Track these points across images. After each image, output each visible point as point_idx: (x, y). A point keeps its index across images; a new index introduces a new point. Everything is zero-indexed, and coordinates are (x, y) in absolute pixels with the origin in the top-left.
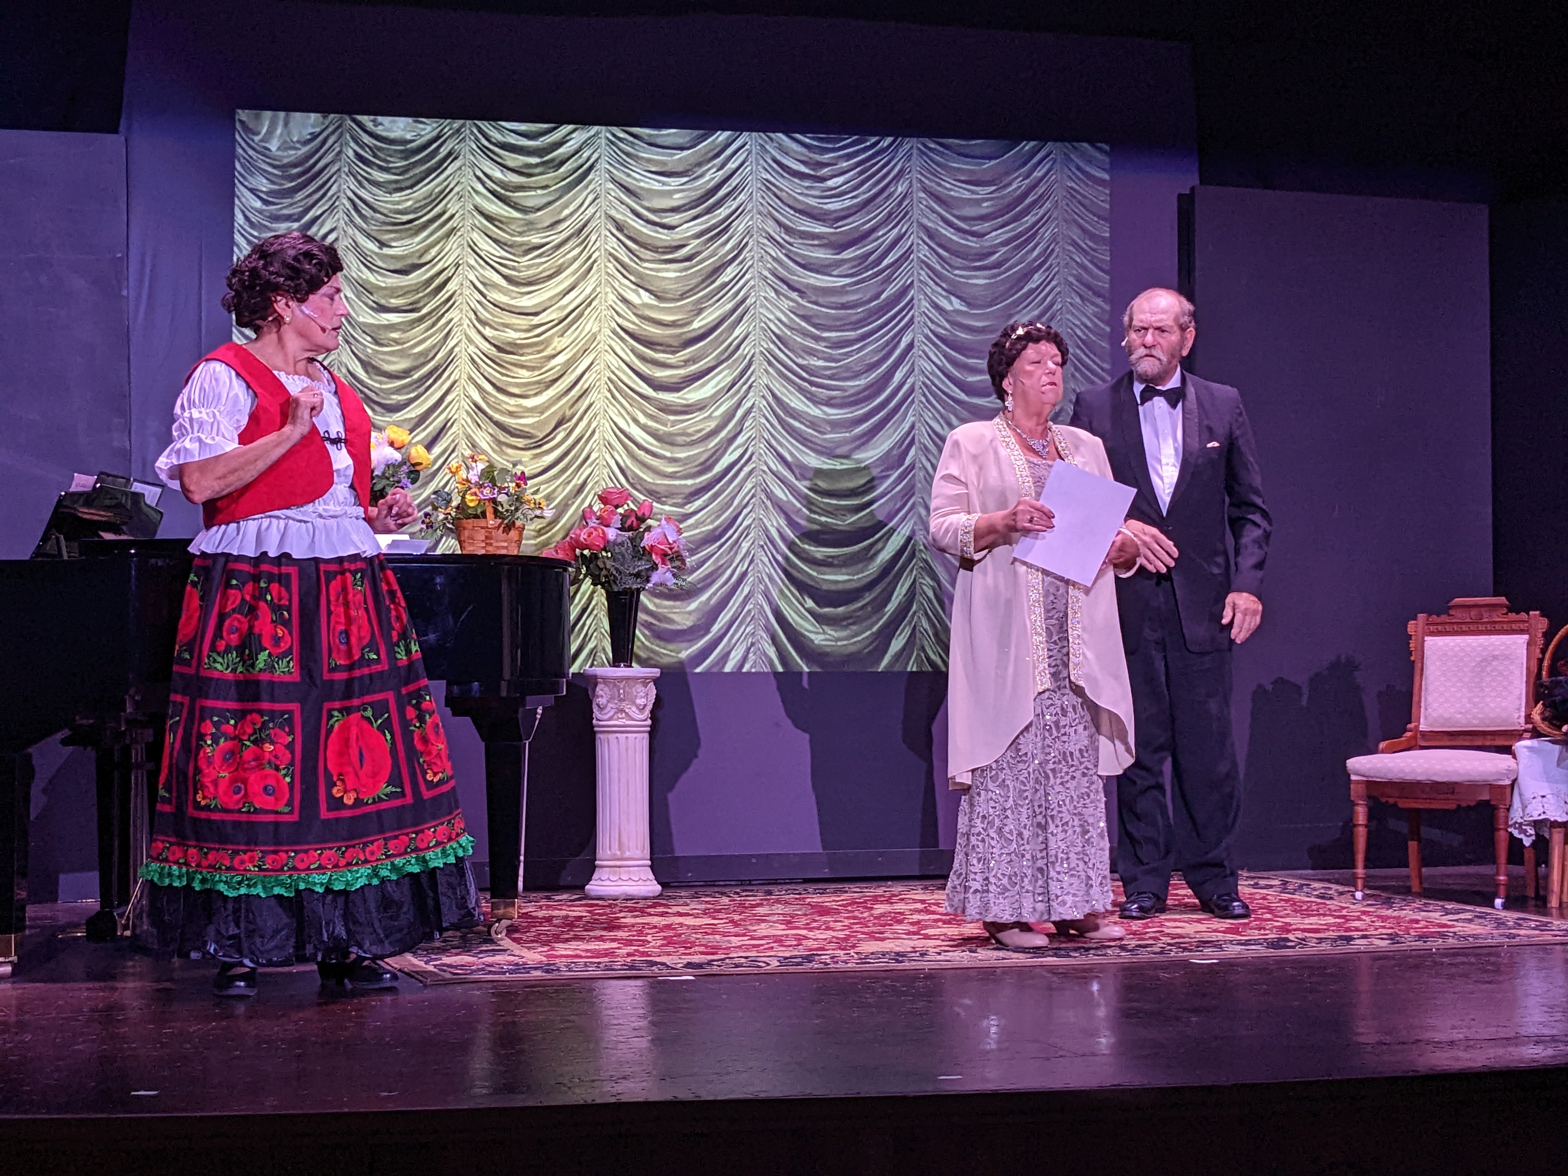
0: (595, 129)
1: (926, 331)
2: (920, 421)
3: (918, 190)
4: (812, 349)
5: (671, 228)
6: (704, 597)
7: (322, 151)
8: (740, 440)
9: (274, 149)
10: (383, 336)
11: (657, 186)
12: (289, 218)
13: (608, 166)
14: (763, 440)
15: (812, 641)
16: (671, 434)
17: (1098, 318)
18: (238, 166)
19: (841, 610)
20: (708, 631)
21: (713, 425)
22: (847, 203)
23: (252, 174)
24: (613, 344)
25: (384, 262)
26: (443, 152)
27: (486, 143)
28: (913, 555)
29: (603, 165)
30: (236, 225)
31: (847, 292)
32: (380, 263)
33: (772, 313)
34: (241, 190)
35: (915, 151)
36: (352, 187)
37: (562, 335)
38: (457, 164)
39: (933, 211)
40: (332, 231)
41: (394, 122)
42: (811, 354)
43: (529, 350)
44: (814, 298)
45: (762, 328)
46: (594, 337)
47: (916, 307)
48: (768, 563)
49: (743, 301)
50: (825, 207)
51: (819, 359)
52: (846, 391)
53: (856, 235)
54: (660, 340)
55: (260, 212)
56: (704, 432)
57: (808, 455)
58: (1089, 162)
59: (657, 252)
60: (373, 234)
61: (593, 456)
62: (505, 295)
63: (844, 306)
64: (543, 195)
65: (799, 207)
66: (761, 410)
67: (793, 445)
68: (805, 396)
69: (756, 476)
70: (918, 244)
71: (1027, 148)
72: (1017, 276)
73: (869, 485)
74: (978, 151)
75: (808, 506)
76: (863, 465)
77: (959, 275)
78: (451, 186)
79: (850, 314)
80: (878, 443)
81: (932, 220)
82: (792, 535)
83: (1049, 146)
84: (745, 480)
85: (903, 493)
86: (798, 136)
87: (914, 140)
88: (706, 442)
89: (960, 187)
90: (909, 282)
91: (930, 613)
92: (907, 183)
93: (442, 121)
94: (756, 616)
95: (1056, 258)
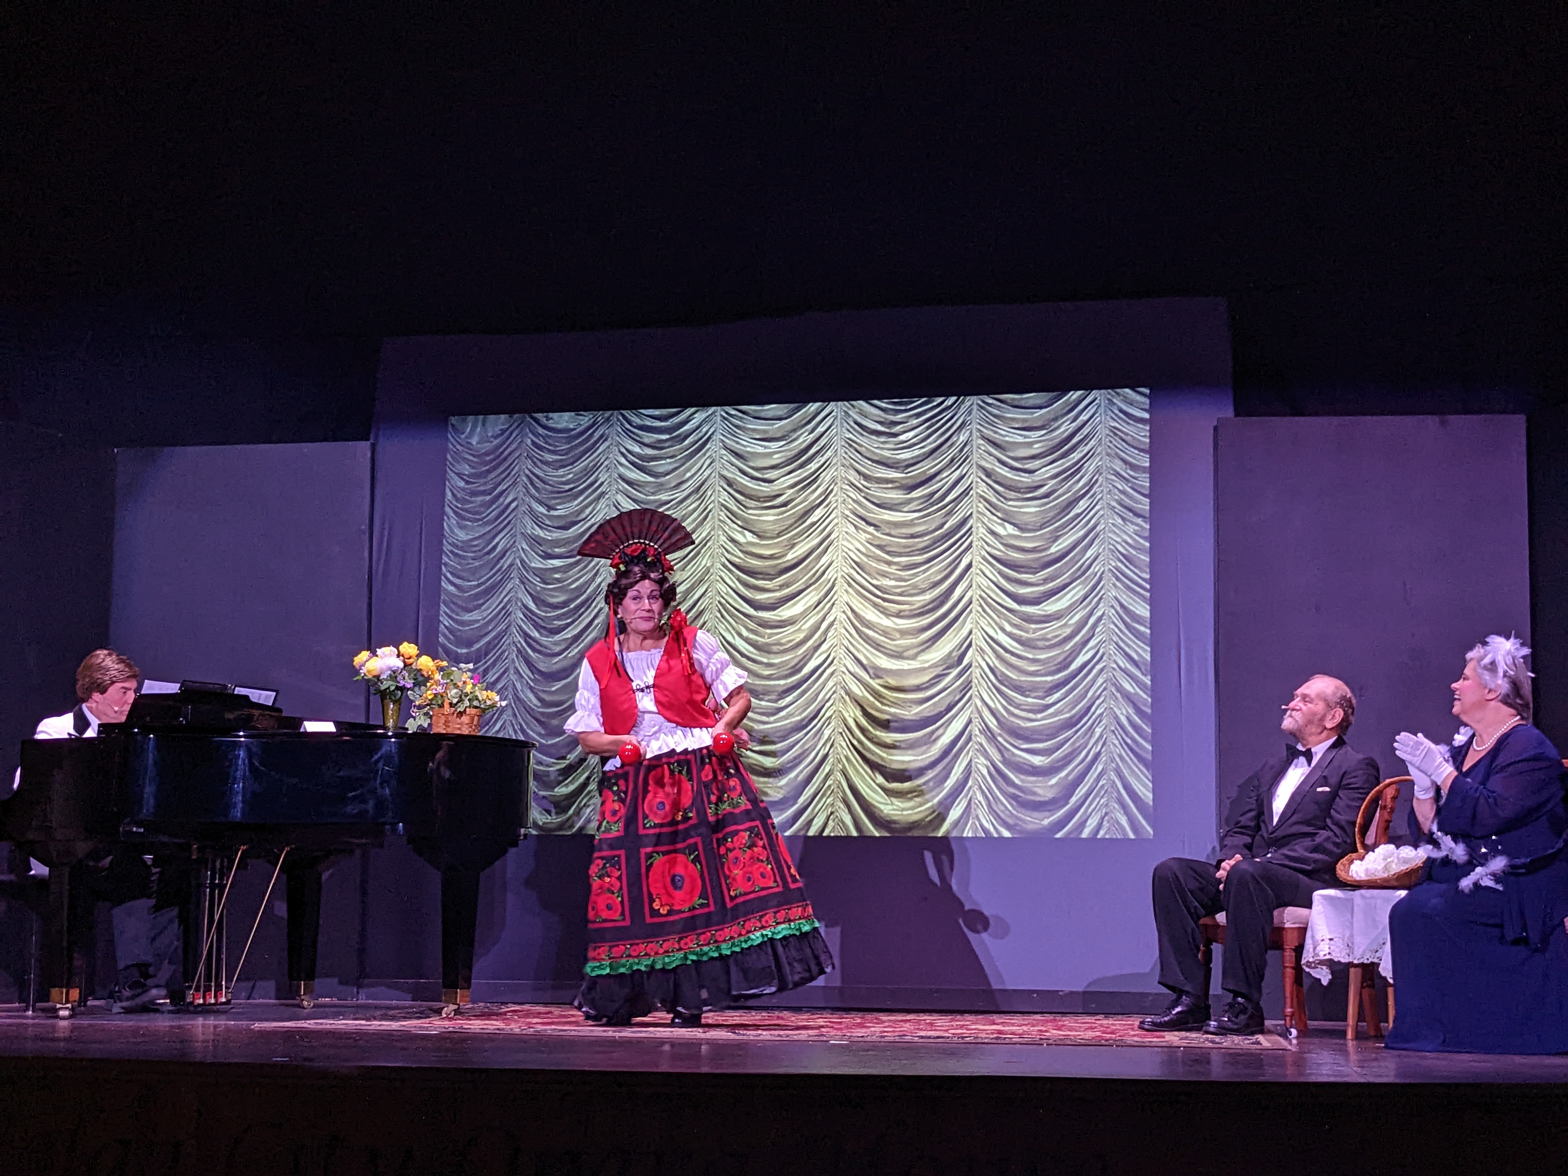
0: (713, 409)
1: (984, 553)
2: (977, 628)
3: (978, 438)
4: (883, 571)
5: (770, 481)
6: (793, 775)
7: (509, 442)
8: (824, 647)
9: (474, 443)
10: (547, 575)
11: (760, 450)
12: (484, 493)
13: (722, 437)
14: (843, 647)
15: (882, 811)
16: (767, 644)
17: (1140, 536)
18: (449, 457)
19: (907, 785)
20: (795, 803)
21: (802, 636)
22: (916, 452)
23: (458, 462)
24: (723, 574)
25: (551, 521)
26: (597, 435)
27: (628, 426)
28: (969, 739)
29: (718, 436)
30: (446, 500)
31: (915, 525)
32: (548, 522)
33: (852, 544)
34: (451, 475)
35: (975, 407)
36: (530, 467)
37: (683, 570)
38: (607, 444)
39: (991, 454)
40: (514, 500)
41: (561, 417)
42: (884, 576)
44: (887, 531)
45: (844, 557)
46: (708, 570)
47: (974, 534)
48: (845, 746)
49: (828, 536)
50: (898, 457)
51: (891, 579)
52: (914, 605)
53: (924, 478)
54: (759, 570)
55: (463, 489)
56: (794, 642)
57: (880, 657)
58: (1131, 403)
59: (759, 501)
60: (543, 500)
63: (912, 536)
64: (670, 463)
65: (876, 458)
66: (842, 623)
67: (867, 650)
68: (879, 610)
69: (837, 676)
70: (977, 482)
71: (1074, 397)
72: (1065, 504)
73: (932, 682)
74: (1031, 403)
75: (881, 699)
76: (927, 665)
77: (1012, 506)
78: (602, 461)
79: (918, 542)
80: (941, 646)
81: (989, 462)
82: (866, 724)
83: (1095, 393)
84: (828, 679)
85: (961, 688)
86: (876, 402)
87: (975, 397)
88: (796, 650)
89: (1014, 433)
90: (969, 514)
91: (983, 787)
92: (968, 433)
93: (597, 413)
94: (835, 791)
95: (1100, 486)
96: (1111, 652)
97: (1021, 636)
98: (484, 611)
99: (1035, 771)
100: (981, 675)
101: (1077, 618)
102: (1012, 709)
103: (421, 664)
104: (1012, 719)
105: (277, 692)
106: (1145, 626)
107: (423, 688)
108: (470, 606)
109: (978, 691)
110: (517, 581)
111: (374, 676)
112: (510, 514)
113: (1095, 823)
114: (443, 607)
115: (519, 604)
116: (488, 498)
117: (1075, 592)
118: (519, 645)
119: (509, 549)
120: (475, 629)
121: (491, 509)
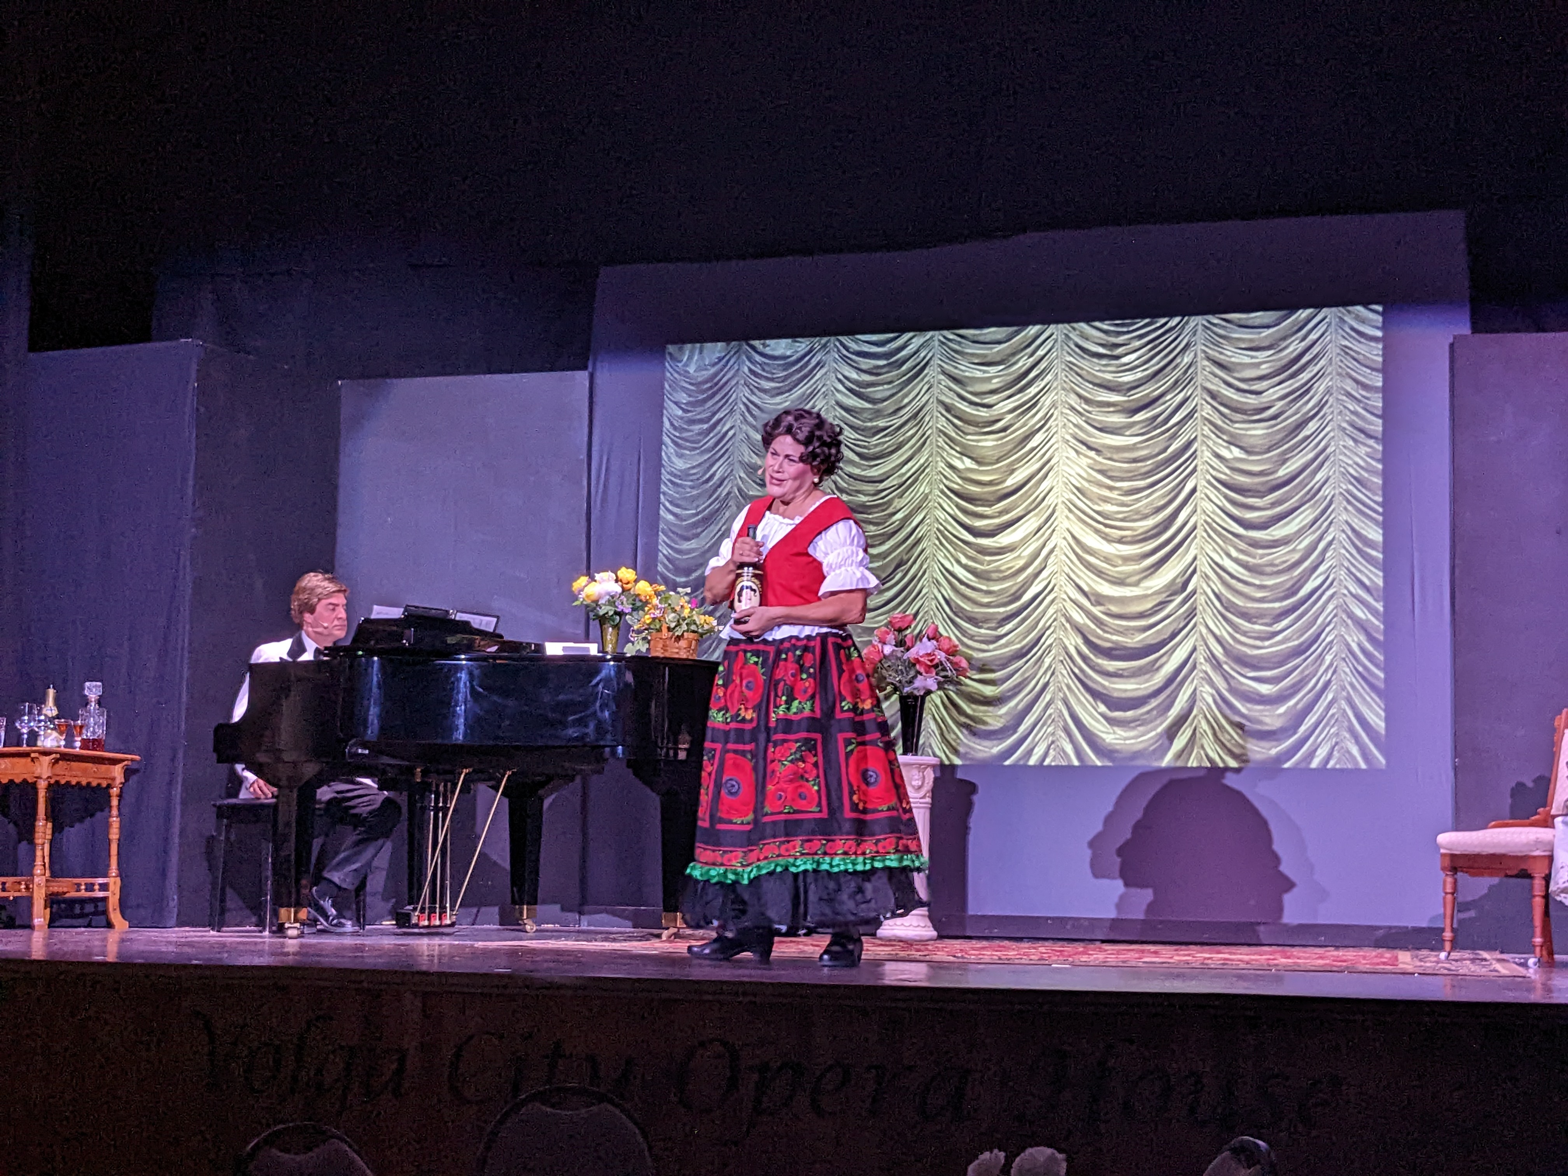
0: (931, 334)
1: (1209, 477)
2: (1201, 553)
3: (1202, 359)
4: (1105, 496)
5: (989, 406)
6: (1013, 703)
7: (726, 370)
8: (1044, 574)
9: (692, 371)
11: (979, 374)
12: (701, 421)
13: (940, 362)
14: (1063, 574)
15: (1104, 740)
16: (987, 571)
17: (1372, 458)
18: (667, 386)
19: (1130, 714)
20: (1015, 732)
21: (1021, 563)
22: (1139, 375)
23: (676, 391)
24: (941, 501)
26: (814, 362)
27: (845, 352)
28: (1194, 667)
29: (936, 361)
30: (664, 429)
31: (1138, 449)
33: (1073, 469)
34: (668, 404)
35: (1200, 328)
36: (746, 394)
37: (901, 497)
38: (824, 370)
39: (1216, 376)
40: (731, 428)
41: (778, 344)
42: (1106, 501)
43: (876, 510)
44: (1109, 455)
45: (1064, 482)
46: (926, 497)
47: (1199, 457)
48: (1066, 675)
49: (1048, 461)
50: (1120, 380)
51: (1112, 504)
52: (1136, 530)
53: (1147, 400)
54: (978, 497)
55: (682, 418)
56: (1013, 569)
57: (1101, 584)
58: (1363, 321)
59: (978, 426)
61: (924, 591)
62: (858, 468)
63: (1135, 461)
64: (888, 389)
65: (1097, 381)
66: (1062, 549)
67: (1089, 577)
68: (1100, 536)
69: (1057, 604)
70: (1202, 405)
71: (1303, 315)
72: (1293, 426)
73: (1154, 609)
74: (1257, 322)
75: (1102, 627)
76: (1150, 592)
77: (1238, 428)
78: (819, 387)
79: (1142, 467)
80: (1164, 572)
81: (1214, 384)
82: (1088, 652)
83: (1325, 311)
84: (1048, 607)
85: (1186, 615)
86: (1097, 324)
87: (1200, 317)
88: (1016, 577)
89: (1240, 354)
90: (1192, 437)
91: (1209, 716)
92: (1192, 354)
93: (812, 339)
94: (1056, 719)
95: (1330, 407)
96: (1342, 578)
97: (1248, 562)
99: (1263, 700)
100: (1206, 603)
101: (1306, 542)
102: (1238, 636)
103: (639, 589)
104: (1238, 647)
105: (498, 617)
106: (1378, 551)
107: (641, 612)
108: (689, 534)
109: (1203, 618)
111: (593, 601)
112: (728, 441)
113: (1325, 753)
114: (662, 536)
116: (705, 426)
117: (1305, 516)
119: (727, 477)
120: (693, 558)
121: (709, 438)
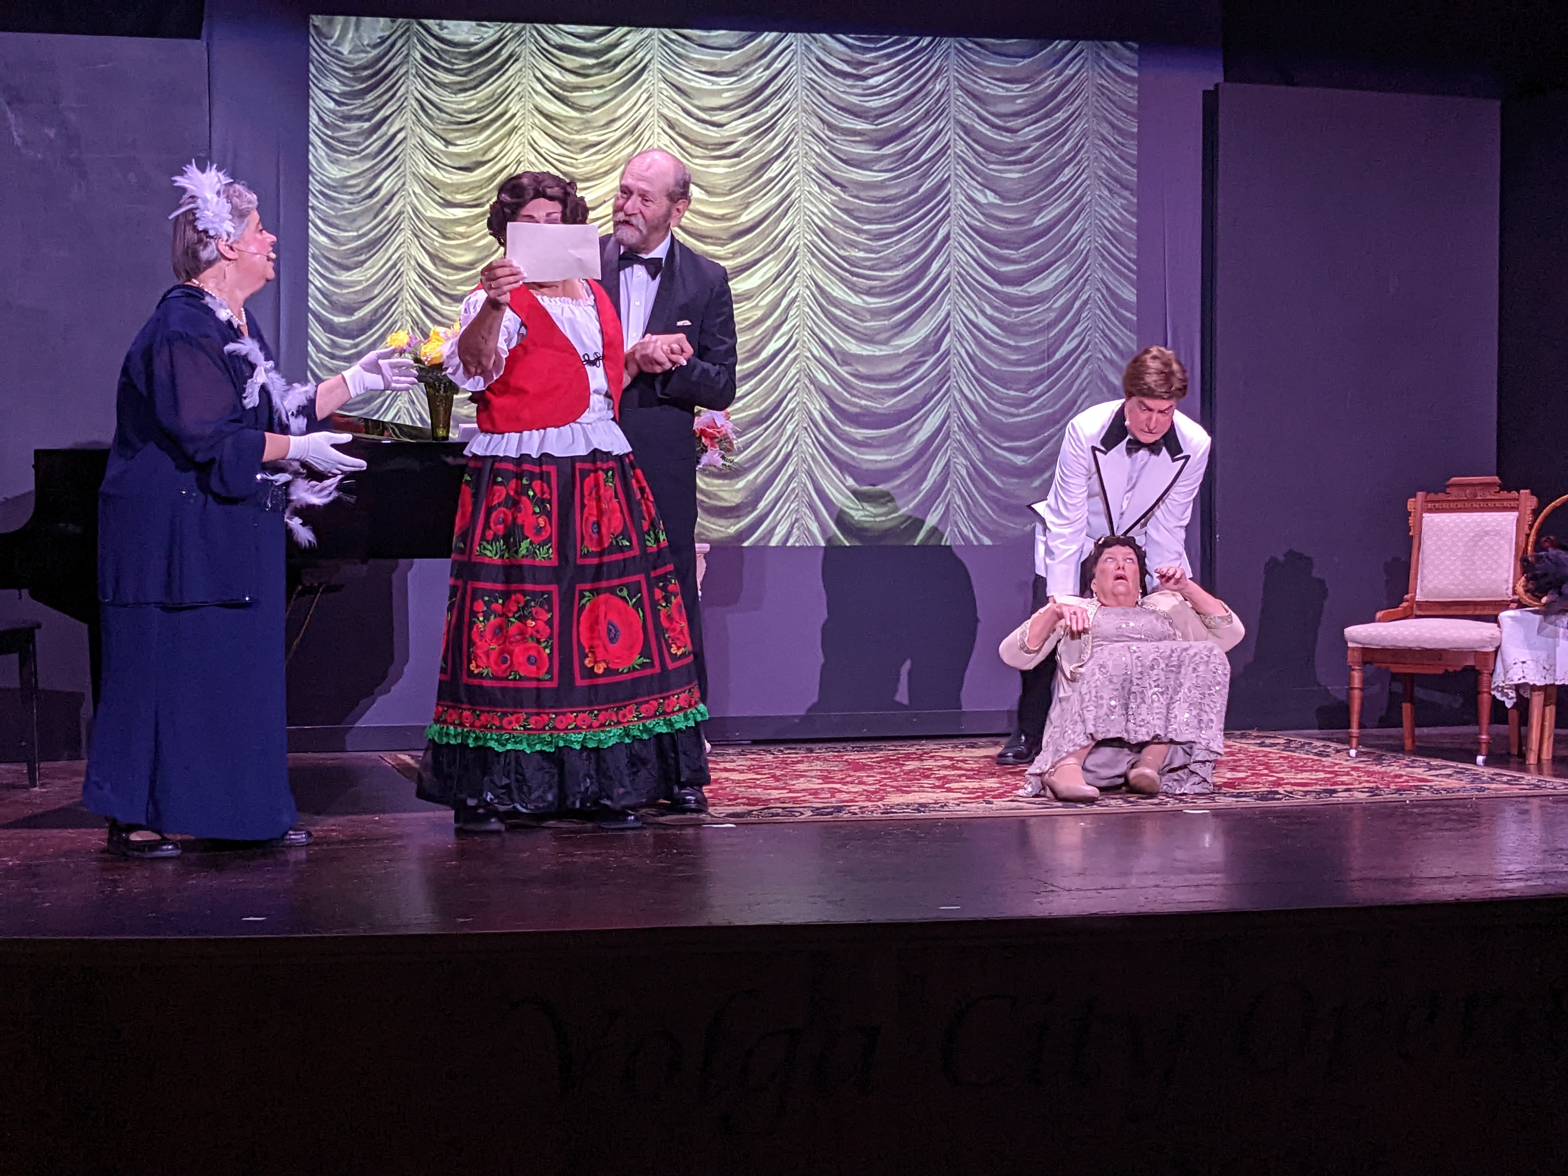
0: (649, 30)
1: (962, 223)
2: (955, 309)
3: (955, 88)
4: (851, 240)
5: (720, 125)
6: (751, 476)
7: (391, 54)
8: (785, 328)
9: (346, 52)
10: (449, 229)
11: (707, 86)
12: (360, 118)
13: (660, 67)
14: (806, 328)
15: (852, 517)
17: (1127, 211)
18: (312, 69)
19: (879, 488)
20: (754, 508)
21: (759, 313)
22: (887, 100)
23: (325, 76)
25: (450, 160)
26: (505, 54)
27: (545, 46)
28: (947, 437)
29: (655, 66)
30: (311, 124)
31: (886, 187)
32: (446, 161)
33: (816, 206)
34: (315, 92)
35: (952, 51)
36: (420, 88)
38: (518, 65)
39: (970, 108)
40: (400, 130)
41: (459, 25)
42: (851, 246)
44: (855, 193)
45: (806, 221)
47: (952, 200)
48: (811, 444)
49: (788, 195)
50: (867, 104)
51: (860, 250)
52: (885, 281)
53: (897, 131)
54: (709, 233)
55: (333, 112)
56: (751, 321)
57: (848, 341)
58: (1119, 59)
59: (707, 149)
60: (440, 133)
63: (884, 200)
64: (599, 95)
65: (842, 105)
66: (805, 299)
67: (835, 332)
68: (847, 286)
69: (800, 362)
70: (955, 140)
71: (1059, 47)
72: (1049, 171)
73: (906, 370)
74: (1012, 50)
75: (849, 390)
76: (901, 351)
77: (993, 169)
78: (513, 86)
79: (891, 208)
80: (915, 330)
81: (966, 117)
82: (834, 418)
83: (1080, 45)
84: (790, 366)
85: (938, 378)
86: (841, 36)
87: (952, 40)
88: (753, 330)
89: (994, 85)
90: (946, 176)
91: (963, 490)
92: (944, 82)
93: (504, 24)
94: (800, 494)
95: (1086, 152)
96: (1097, 340)
97: (1003, 321)
98: (367, 270)
99: (1017, 471)
100: (960, 364)
101: (1062, 301)
102: (992, 402)
104: (993, 414)
106: (1133, 313)
108: (349, 263)
110: (409, 234)
112: (398, 146)
114: (312, 263)
115: (413, 263)
116: (366, 125)
117: (1060, 273)
118: (414, 315)
119: (397, 192)
120: (356, 292)
121: (371, 140)
